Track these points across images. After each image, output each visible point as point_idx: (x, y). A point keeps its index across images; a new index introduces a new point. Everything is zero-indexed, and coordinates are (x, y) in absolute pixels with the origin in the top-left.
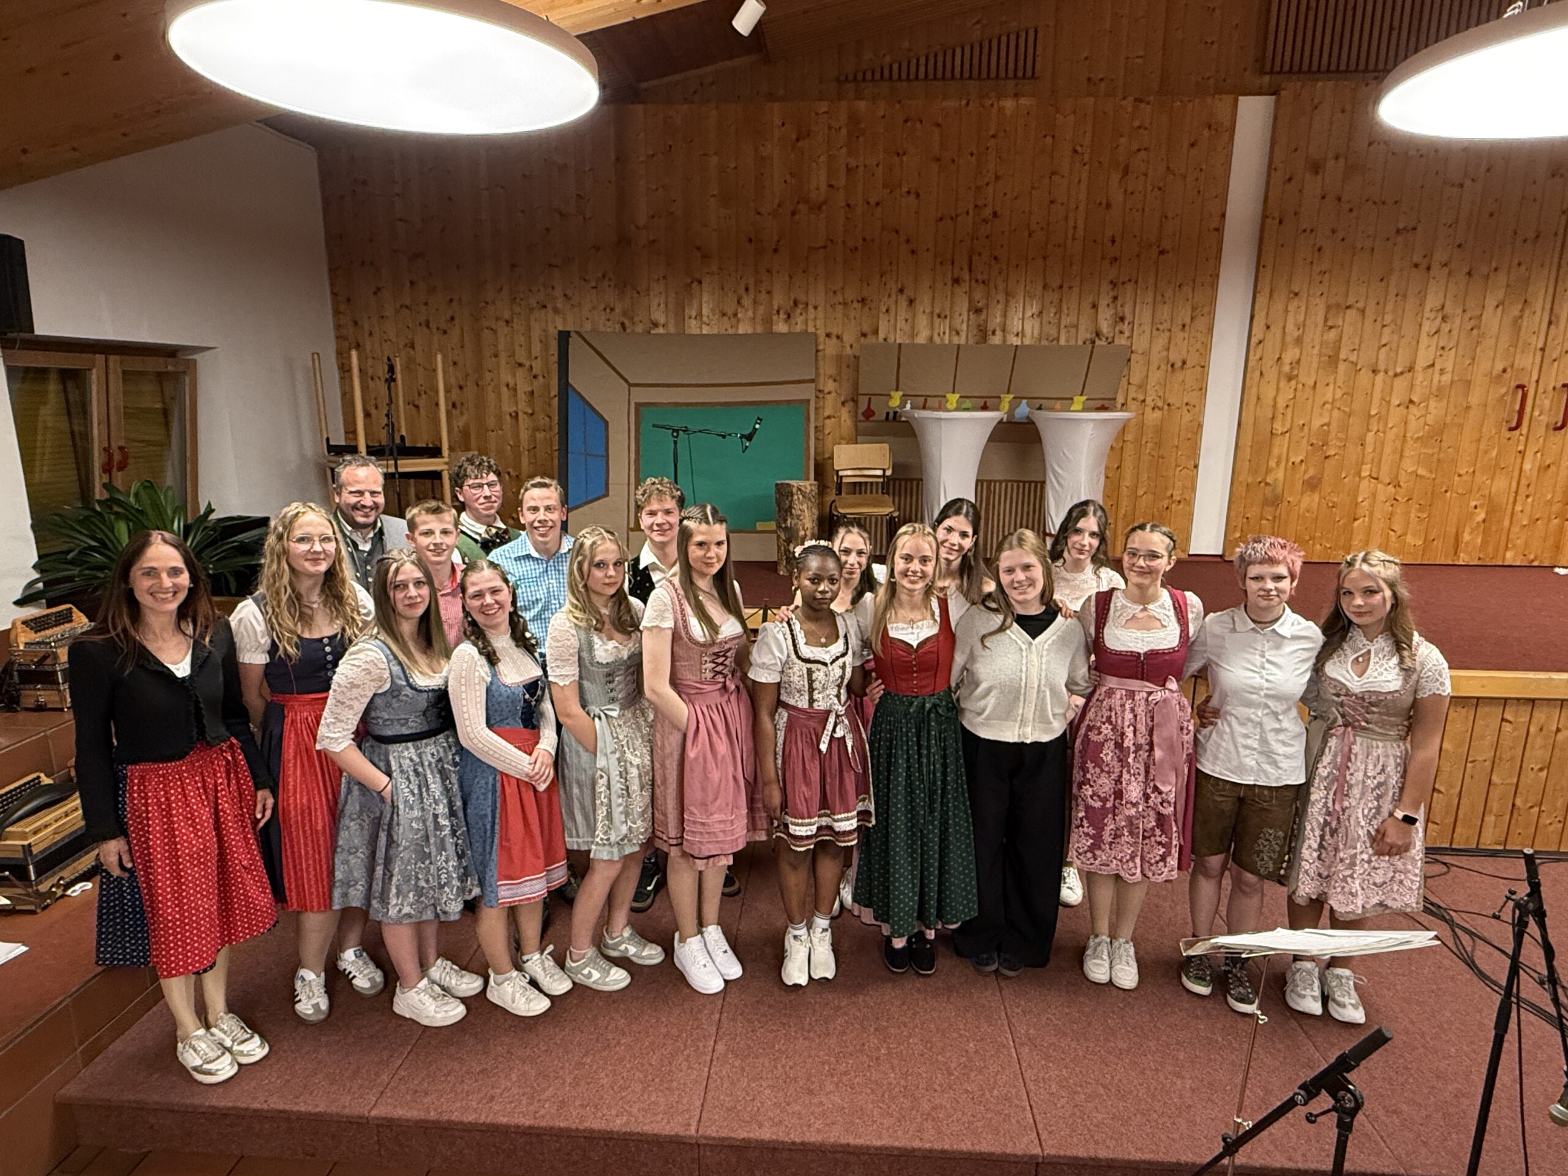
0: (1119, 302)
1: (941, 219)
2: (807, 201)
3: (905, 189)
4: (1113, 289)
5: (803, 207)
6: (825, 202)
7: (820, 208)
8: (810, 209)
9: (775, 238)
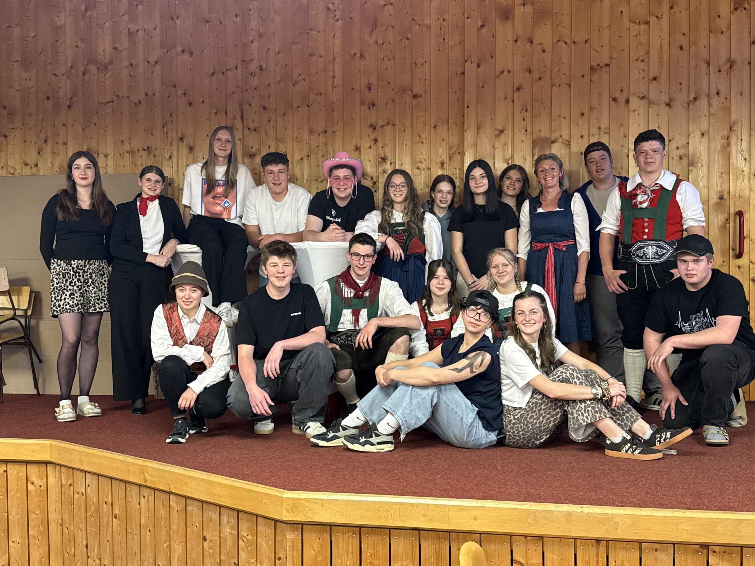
0: (380, 144)
1: (213, 74)
2: (95, 63)
3: (179, 49)
4: (373, 132)
5: (93, 69)
6: (111, 63)
7: (106, 68)
8: (98, 68)
9: (69, 96)
